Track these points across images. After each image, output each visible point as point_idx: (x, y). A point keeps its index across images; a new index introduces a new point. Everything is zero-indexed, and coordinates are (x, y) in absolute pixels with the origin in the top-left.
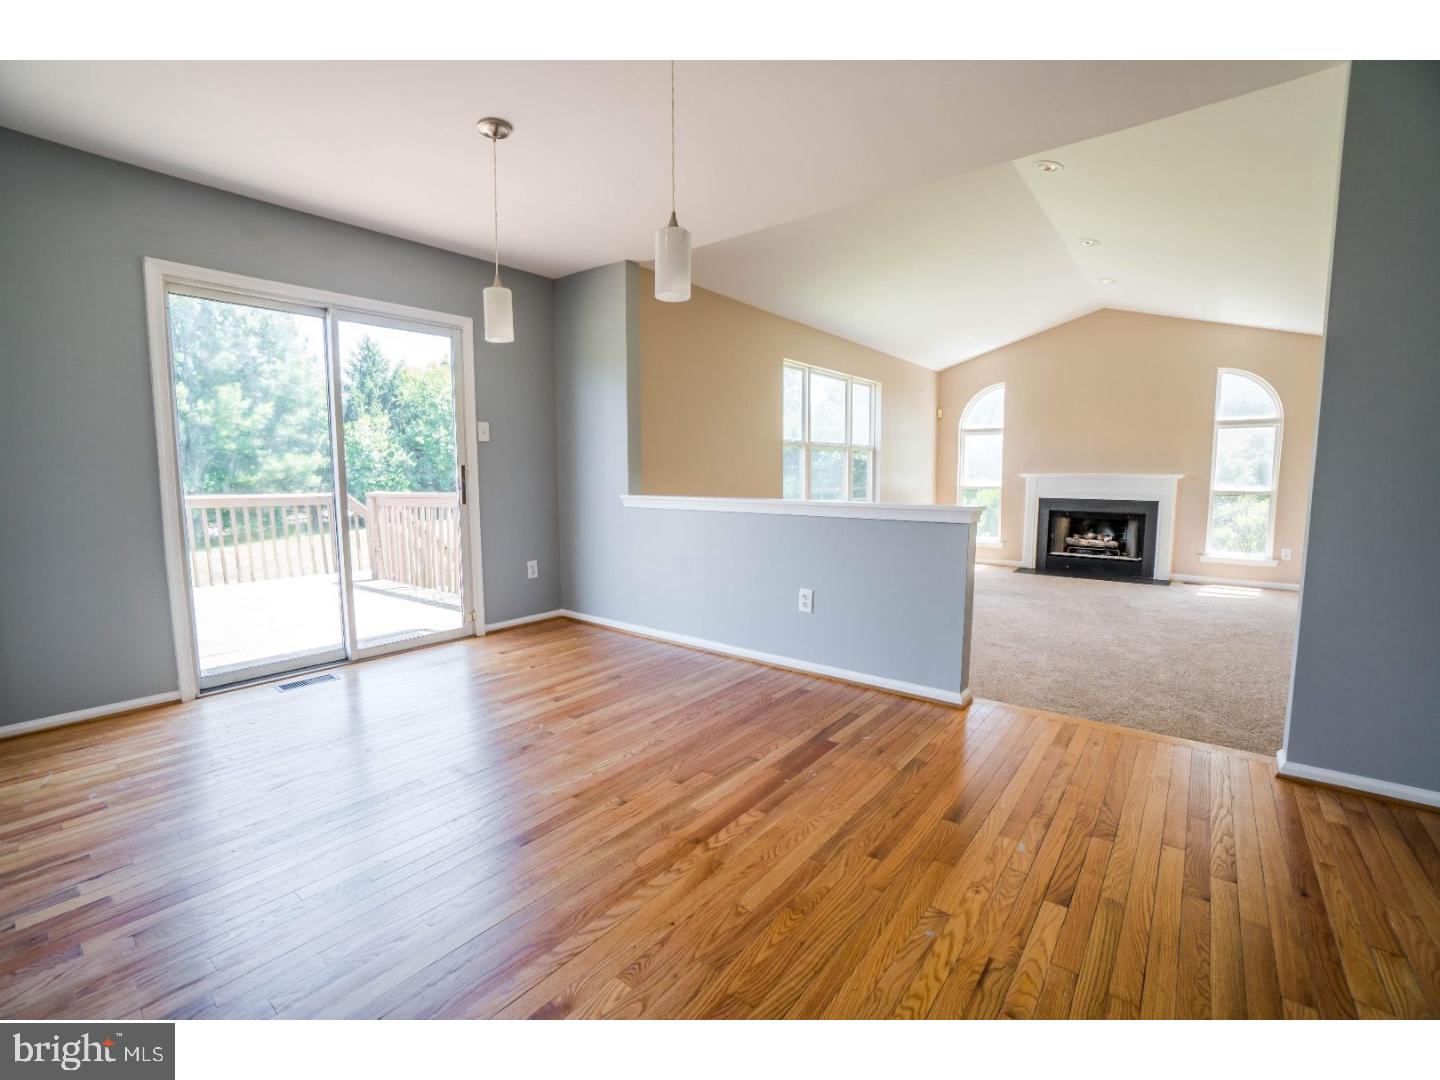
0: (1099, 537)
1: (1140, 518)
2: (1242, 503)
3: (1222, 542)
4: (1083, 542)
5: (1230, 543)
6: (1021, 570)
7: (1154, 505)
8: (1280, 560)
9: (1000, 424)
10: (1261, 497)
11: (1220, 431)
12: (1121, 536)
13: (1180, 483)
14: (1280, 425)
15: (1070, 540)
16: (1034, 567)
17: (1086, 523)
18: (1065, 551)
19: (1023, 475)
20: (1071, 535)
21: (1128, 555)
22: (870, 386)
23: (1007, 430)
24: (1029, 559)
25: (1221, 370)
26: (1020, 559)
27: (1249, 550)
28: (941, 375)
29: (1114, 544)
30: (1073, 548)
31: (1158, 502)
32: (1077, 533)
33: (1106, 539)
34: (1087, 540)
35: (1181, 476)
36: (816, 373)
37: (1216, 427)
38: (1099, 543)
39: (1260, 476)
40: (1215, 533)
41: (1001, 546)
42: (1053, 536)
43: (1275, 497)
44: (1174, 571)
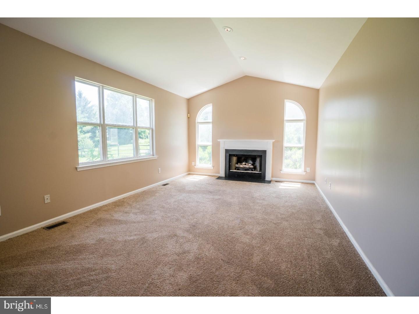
0: (247, 164)
1: (260, 157)
2: (294, 150)
3: (288, 165)
4: (241, 166)
5: (290, 165)
6: (219, 178)
7: (265, 152)
8: (306, 172)
9: (211, 121)
10: (299, 148)
11: (286, 123)
12: (255, 163)
13: (273, 143)
14: (305, 122)
15: (237, 165)
16: (224, 176)
17: (243, 158)
18: (235, 169)
19: (219, 140)
20: (237, 164)
21: (257, 171)
22: (150, 101)
23: (213, 122)
24: (222, 174)
25: (286, 101)
26: (219, 173)
27: (296, 168)
28: (189, 100)
29: (252, 167)
30: (238, 169)
31: (266, 151)
32: (239, 163)
33: (249, 165)
34: (243, 165)
35: (274, 141)
36: (106, 89)
37: (285, 122)
38: (247, 166)
39: (299, 140)
40: (285, 162)
41: (212, 168)
42: (231, 164)
43: (304, 148)
44: (272, 177)
